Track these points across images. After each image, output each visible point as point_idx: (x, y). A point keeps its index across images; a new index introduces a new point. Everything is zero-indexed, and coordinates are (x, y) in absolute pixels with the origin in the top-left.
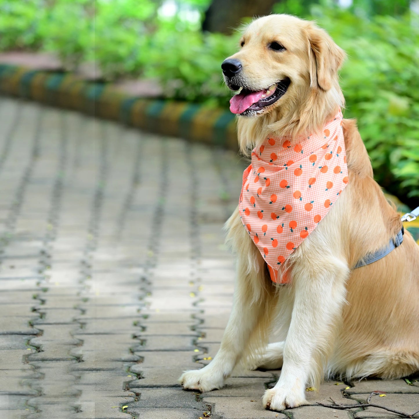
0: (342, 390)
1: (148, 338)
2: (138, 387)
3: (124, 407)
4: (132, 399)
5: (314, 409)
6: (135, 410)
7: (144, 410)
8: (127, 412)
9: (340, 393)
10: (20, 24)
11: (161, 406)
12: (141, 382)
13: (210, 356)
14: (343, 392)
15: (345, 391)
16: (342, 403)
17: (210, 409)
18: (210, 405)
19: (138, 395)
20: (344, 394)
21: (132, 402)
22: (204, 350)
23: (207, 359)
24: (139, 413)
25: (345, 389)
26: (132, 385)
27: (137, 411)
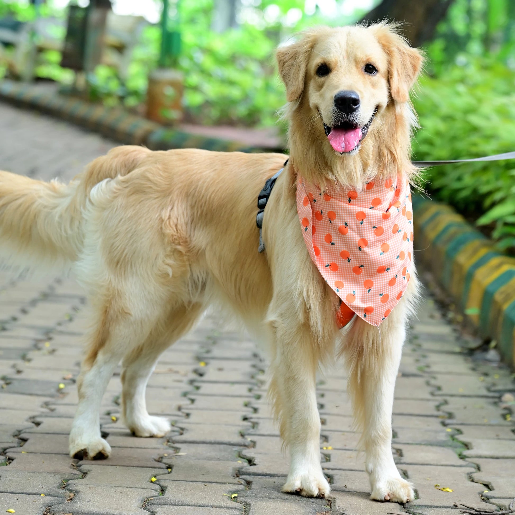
0: (480, 494)
1: (260, 421)
2: (249, 474)
3: (233, 496)
4: (242, 487)
5: (448, 512)
6: (245, 499)
7: (256, 499)
8: (236, 501)
9: (478, 496)
10: (235, 93)
11: (275, 497)
12: (252, 469)
13: (330, 445)
14: (481, 495)
15: (484, 494)
16: (480, 507)
17: (330, 504)
18: (330, 499)
19: (249, 483)
20: (483, 498)
21: (243, 490)
22: (324, 438)
23: (327, 448)
24: (250, 503)
25: (483, 492)
26: (243, 472)
27: (248, 500)
